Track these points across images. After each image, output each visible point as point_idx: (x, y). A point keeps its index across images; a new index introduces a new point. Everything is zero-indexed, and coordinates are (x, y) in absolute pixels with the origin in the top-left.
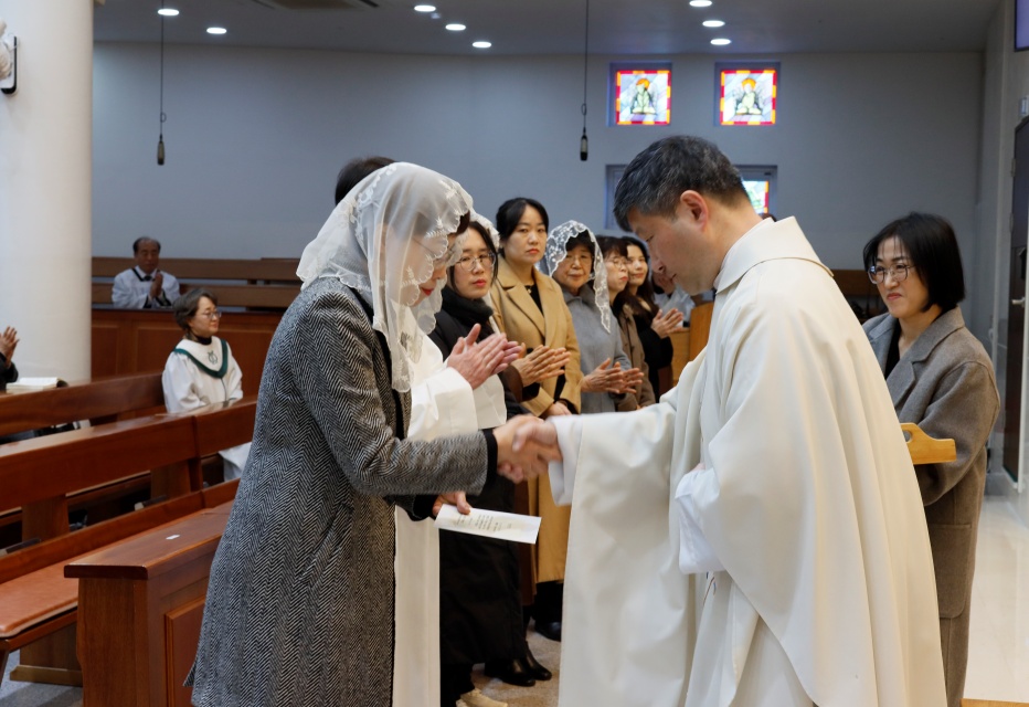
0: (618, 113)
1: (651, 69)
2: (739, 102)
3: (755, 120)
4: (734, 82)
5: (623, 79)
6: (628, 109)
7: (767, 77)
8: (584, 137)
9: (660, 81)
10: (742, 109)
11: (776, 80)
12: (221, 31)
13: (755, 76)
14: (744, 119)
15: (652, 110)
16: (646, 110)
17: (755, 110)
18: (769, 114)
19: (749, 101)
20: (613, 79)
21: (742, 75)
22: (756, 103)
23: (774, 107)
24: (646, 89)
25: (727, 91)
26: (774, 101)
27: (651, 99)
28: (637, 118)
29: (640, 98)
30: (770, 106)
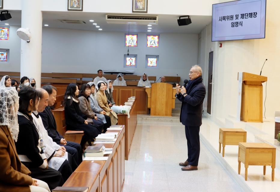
0: (126, 44)
1: (133, 35)
2: (151, 42)
3: (154, 46)
4: (150, 38)
5: (127, 37)
6: (128, 43)
7: (157, 37)
8: (128, 51)
9: (135, 37)
10: (152, 44)
11: (158, 38)
12: (47, 25)
13: (154, 37)
14: (152, 45)
15: (133, 43)
16: (132, 43)
17: (154, 44)
18: (157, 45)
19: (153, 42)
20: (125, 37)
21: (152, 37)
22: (154, 42)
23: (158, 43)
24: (132, 39)
25: (148, 40)
26: (158, 42)
27: (133, 41)
28: (130, 45)
29: (131, 41)
30: (157, 43)
